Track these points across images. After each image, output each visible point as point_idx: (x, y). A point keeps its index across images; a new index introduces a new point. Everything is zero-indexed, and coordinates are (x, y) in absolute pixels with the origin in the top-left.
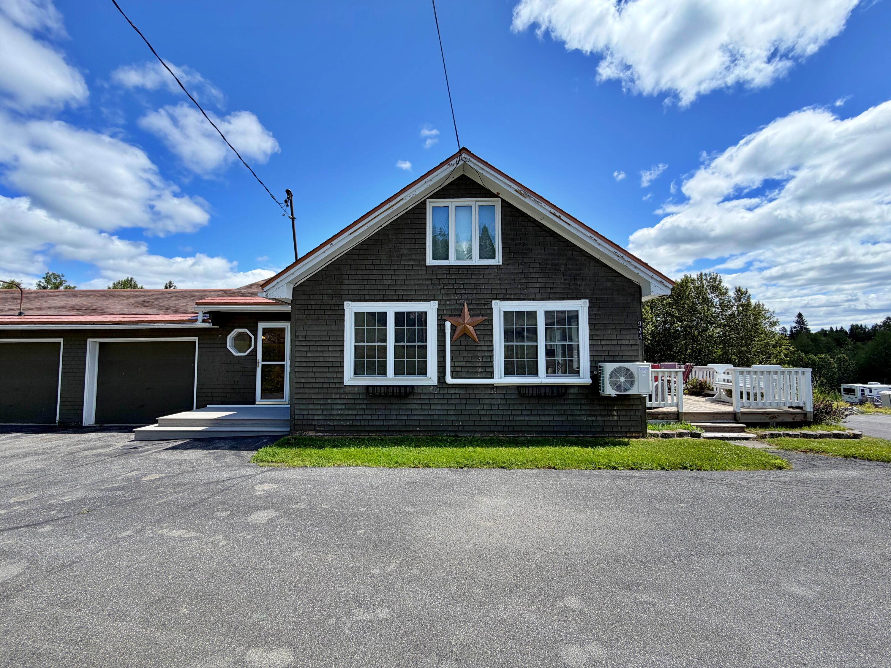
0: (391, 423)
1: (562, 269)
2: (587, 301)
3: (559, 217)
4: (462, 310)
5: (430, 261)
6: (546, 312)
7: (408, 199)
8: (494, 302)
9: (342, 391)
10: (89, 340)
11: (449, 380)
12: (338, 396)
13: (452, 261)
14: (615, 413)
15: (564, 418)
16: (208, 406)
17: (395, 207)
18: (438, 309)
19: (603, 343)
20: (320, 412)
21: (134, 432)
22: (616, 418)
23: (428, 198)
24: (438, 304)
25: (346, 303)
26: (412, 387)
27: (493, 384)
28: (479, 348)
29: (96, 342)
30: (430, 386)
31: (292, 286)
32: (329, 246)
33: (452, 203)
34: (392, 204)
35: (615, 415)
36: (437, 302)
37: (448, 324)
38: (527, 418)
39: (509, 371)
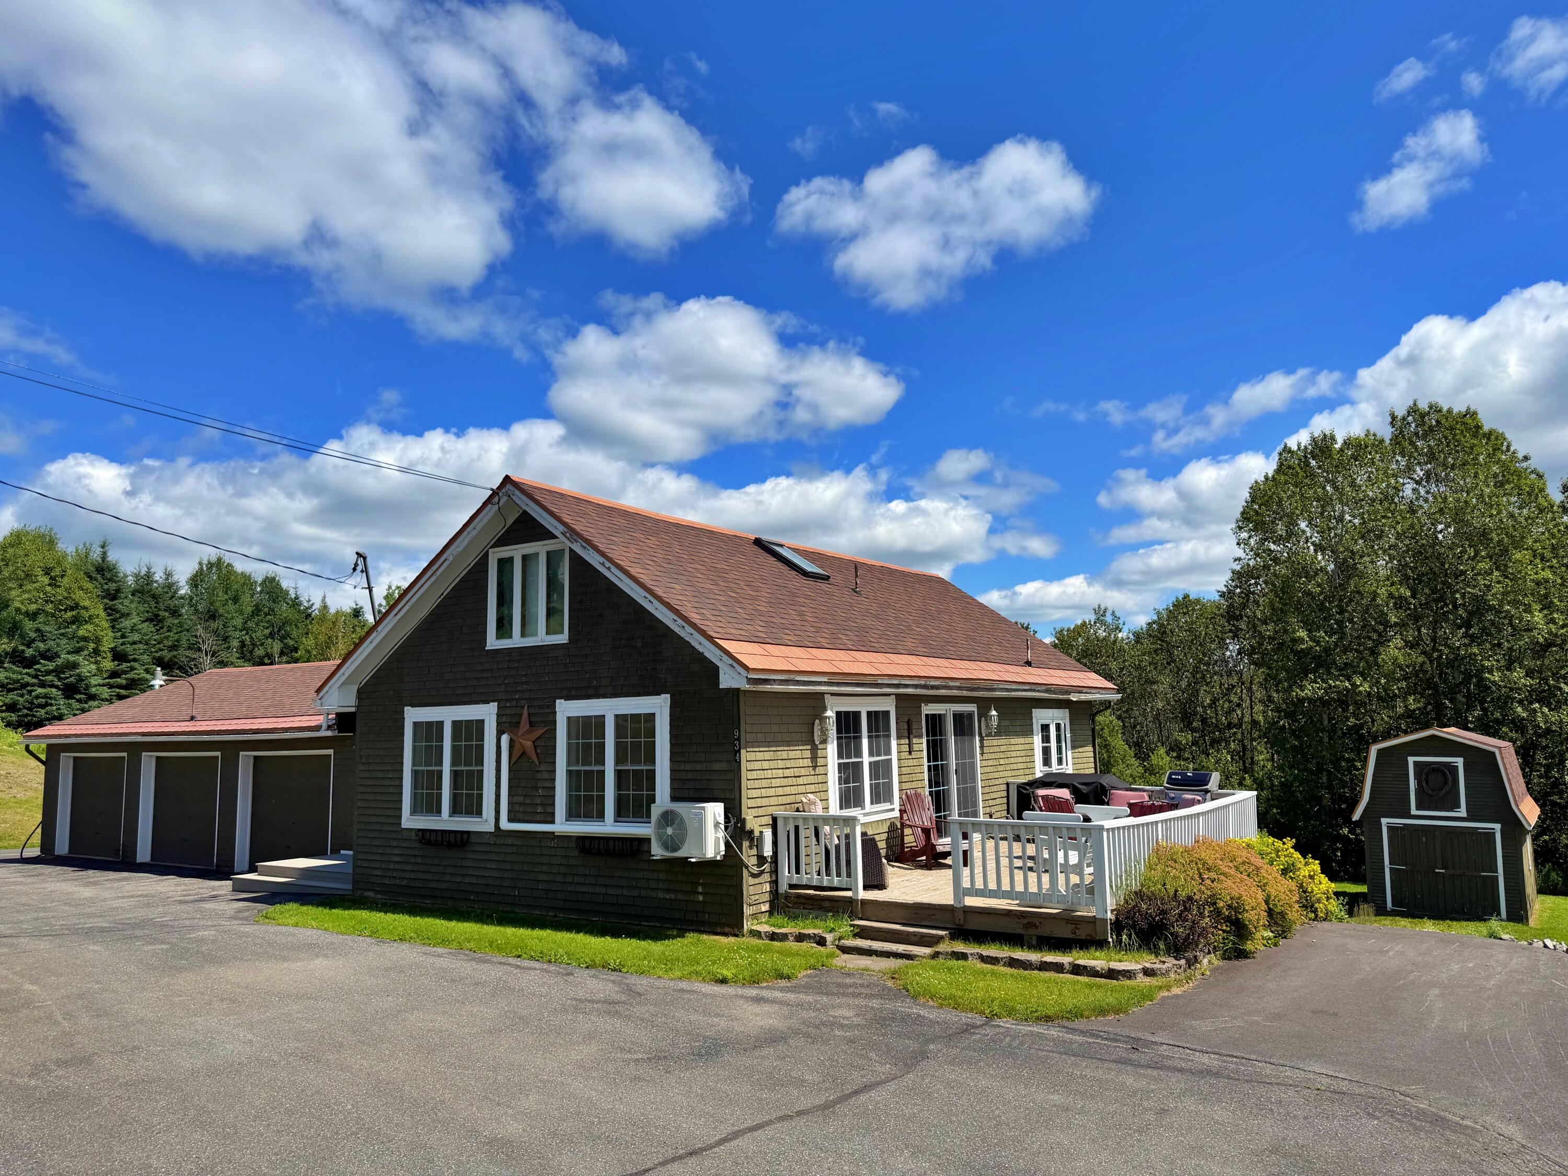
0: (444, 886)
1: (639, 645)
2: (668, 696)
3: (609, 569)
4: (520, 716)
5: (493, 642)
6: (617, 716)
7: (451, 558)
8: (558, 701)
9: (399, 836)
10: (241, 753)
11: (505, 825)
12: (395, 843)
13: (516, 640)
14: (700, 889)
15: (636, 893)
16: (342, 852)
17: (438, 573)
18: (498, 715)
19: (688, 767)
20: (378, 865)
21: (231, 879)
22: (701, 898)
23: (491, 547)
24: (498, 707)
25: (406, 708)
26: (468, 833)
27: (553, 833)
28: (539, 776)
29: (249, 756)
30: (486, 833)
31: (356, 687)
32: (375, 634)
33: (517, 552)
34: (434, 568)
35: (700, 893)
36: (496, 704)
37: (505, 739)
38: (591, 890)
39: (573, 814)
